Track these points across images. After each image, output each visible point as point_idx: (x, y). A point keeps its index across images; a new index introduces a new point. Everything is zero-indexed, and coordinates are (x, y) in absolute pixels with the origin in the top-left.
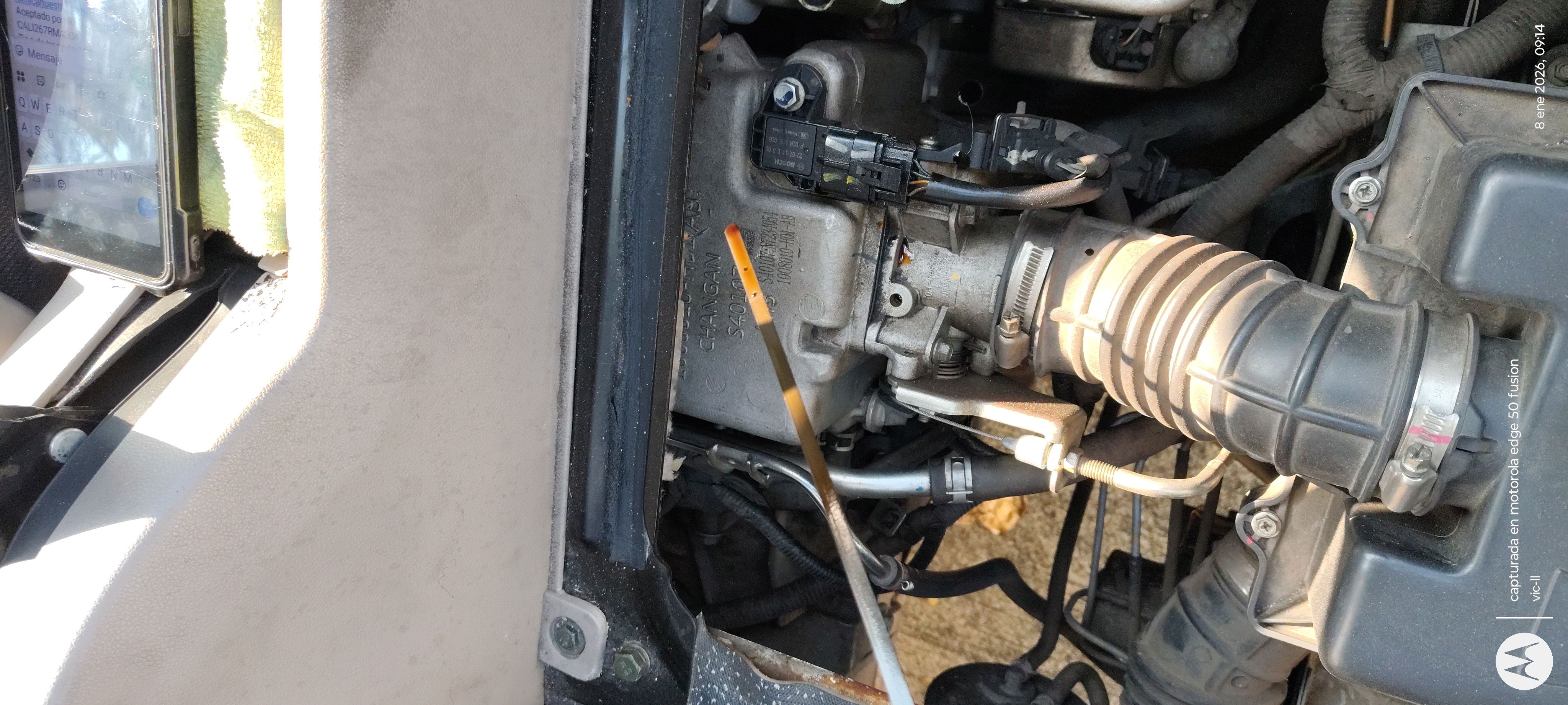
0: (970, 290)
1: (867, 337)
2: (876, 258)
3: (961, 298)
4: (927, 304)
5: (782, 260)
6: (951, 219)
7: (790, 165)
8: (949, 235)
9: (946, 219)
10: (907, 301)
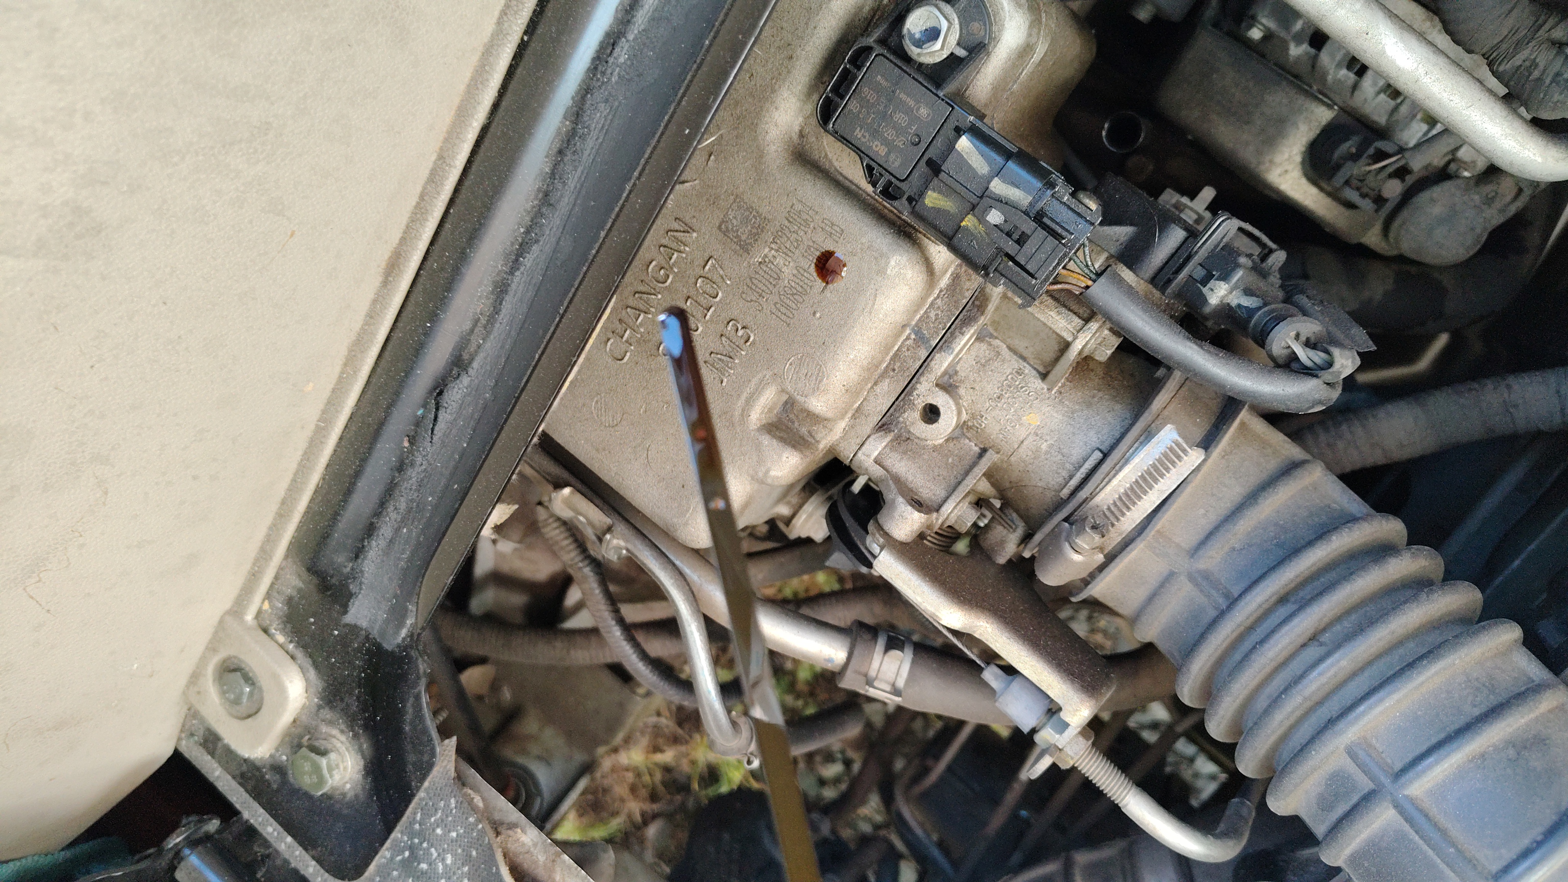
0: (1044, 447)
1: (864, 448)
2: (933, 344)
3: (1024, 452)
4: (969, 435)
5: (793, 284)
6: (1077, 341)
7: (879, 149)
8: (1057, 360)
9: (1070, 339)
10: (948, 421)
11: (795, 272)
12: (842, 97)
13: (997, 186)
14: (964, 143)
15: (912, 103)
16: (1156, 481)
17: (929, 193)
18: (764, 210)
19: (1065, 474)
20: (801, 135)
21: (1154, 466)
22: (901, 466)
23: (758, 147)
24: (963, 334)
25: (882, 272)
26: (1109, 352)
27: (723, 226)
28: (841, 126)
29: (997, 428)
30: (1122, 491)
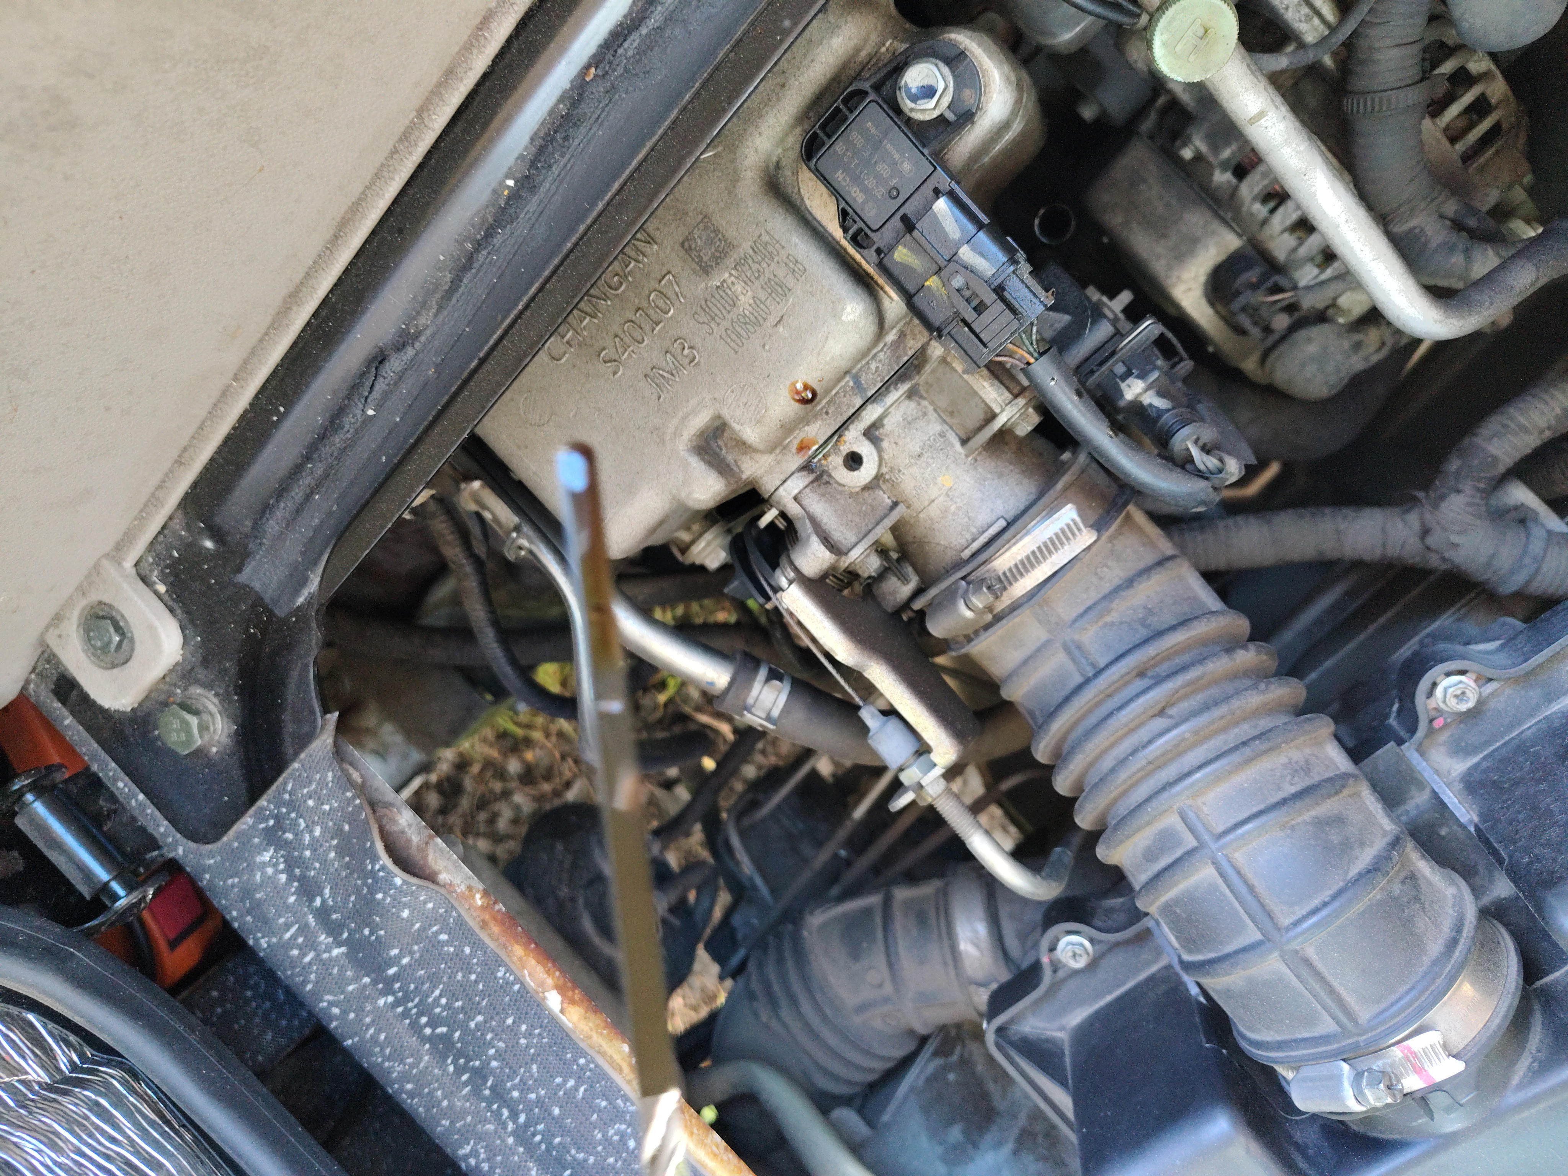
0: (953, 508)
1: (786, 485)
2: (870, 394)
3: (934, 511)
4: (884, 487)
5: (747, 313)
6: (1004, 414)
7: (856, 196)
8: (980, 428)
9: (997, 411)
10: (867, 472)
11: (751, 302)
12: (829, 137)
13: (966, 253)
14: (942, 205)
15: (897, 156)
16: (1050, 552)
17: (900, 248)
18: (731, 233)
19: (969, 537)
20: (778, 166)
21: (1051, 539)
22: (818, 507)
23: (735, 171)
24: (896, 389)
25: (836, 315)
26: (1030, 429)
27: (686, 244)
28: (823, 165)
29: (912, 485)
30: (1020, 558)
